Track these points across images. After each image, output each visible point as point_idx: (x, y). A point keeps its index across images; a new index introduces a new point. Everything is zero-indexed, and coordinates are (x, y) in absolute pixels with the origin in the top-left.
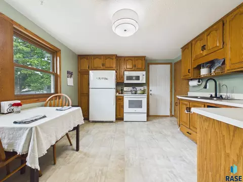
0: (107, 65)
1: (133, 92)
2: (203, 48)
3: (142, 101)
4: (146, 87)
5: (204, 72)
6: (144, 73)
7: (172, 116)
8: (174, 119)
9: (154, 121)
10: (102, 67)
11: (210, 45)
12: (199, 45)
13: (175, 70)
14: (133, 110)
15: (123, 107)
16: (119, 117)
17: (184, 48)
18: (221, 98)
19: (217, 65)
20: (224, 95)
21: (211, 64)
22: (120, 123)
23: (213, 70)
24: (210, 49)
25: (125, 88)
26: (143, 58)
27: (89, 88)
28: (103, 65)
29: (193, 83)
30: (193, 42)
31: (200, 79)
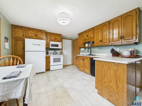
0: (39, 36)
1: (55, 53)
2: (87, 36)
3: (60, 58)
4: (61, 51)
5: (87, 45)
6: (61, 43)
7: (72, 64)
8: (73, 66)
9: (66, 68)
10: (35, 37)
11: (89, 36)
12: (86, 35)
13: (74, 43)
14: (56, 63)
15: (49, 62)
16: (48, 68)
17: (79, 34)
18: (92, 55)
19: (91, 43)
20: (93, 54)
21: (89, 43)
22: (48, 72)
23: (89, 45)
24: (89, 37)
25: (49, 51)
26: (60, 35)
27: (24, 51)
28: (36, 36)
29: (83, 49)
30: (83, 33)
31: (85, 48)
